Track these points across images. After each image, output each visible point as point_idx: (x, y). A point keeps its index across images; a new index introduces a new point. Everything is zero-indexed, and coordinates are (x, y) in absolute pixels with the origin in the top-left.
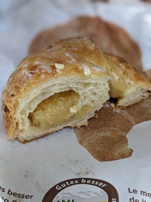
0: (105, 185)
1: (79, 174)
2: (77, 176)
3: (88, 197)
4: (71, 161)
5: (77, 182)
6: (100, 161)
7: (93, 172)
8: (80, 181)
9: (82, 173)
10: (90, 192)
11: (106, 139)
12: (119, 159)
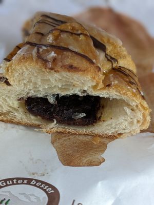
0: (53, 191)
1: (34, 174)
2: (30, 175)
3: (27, 200)
4: (32, 159)
5: (25, 181)
6: (64, 165)
7: (50, 175)
8: (29, 181)
9: (37, 174)
10: (33, 195)
11: (84, 143)
12: (84, 166)
